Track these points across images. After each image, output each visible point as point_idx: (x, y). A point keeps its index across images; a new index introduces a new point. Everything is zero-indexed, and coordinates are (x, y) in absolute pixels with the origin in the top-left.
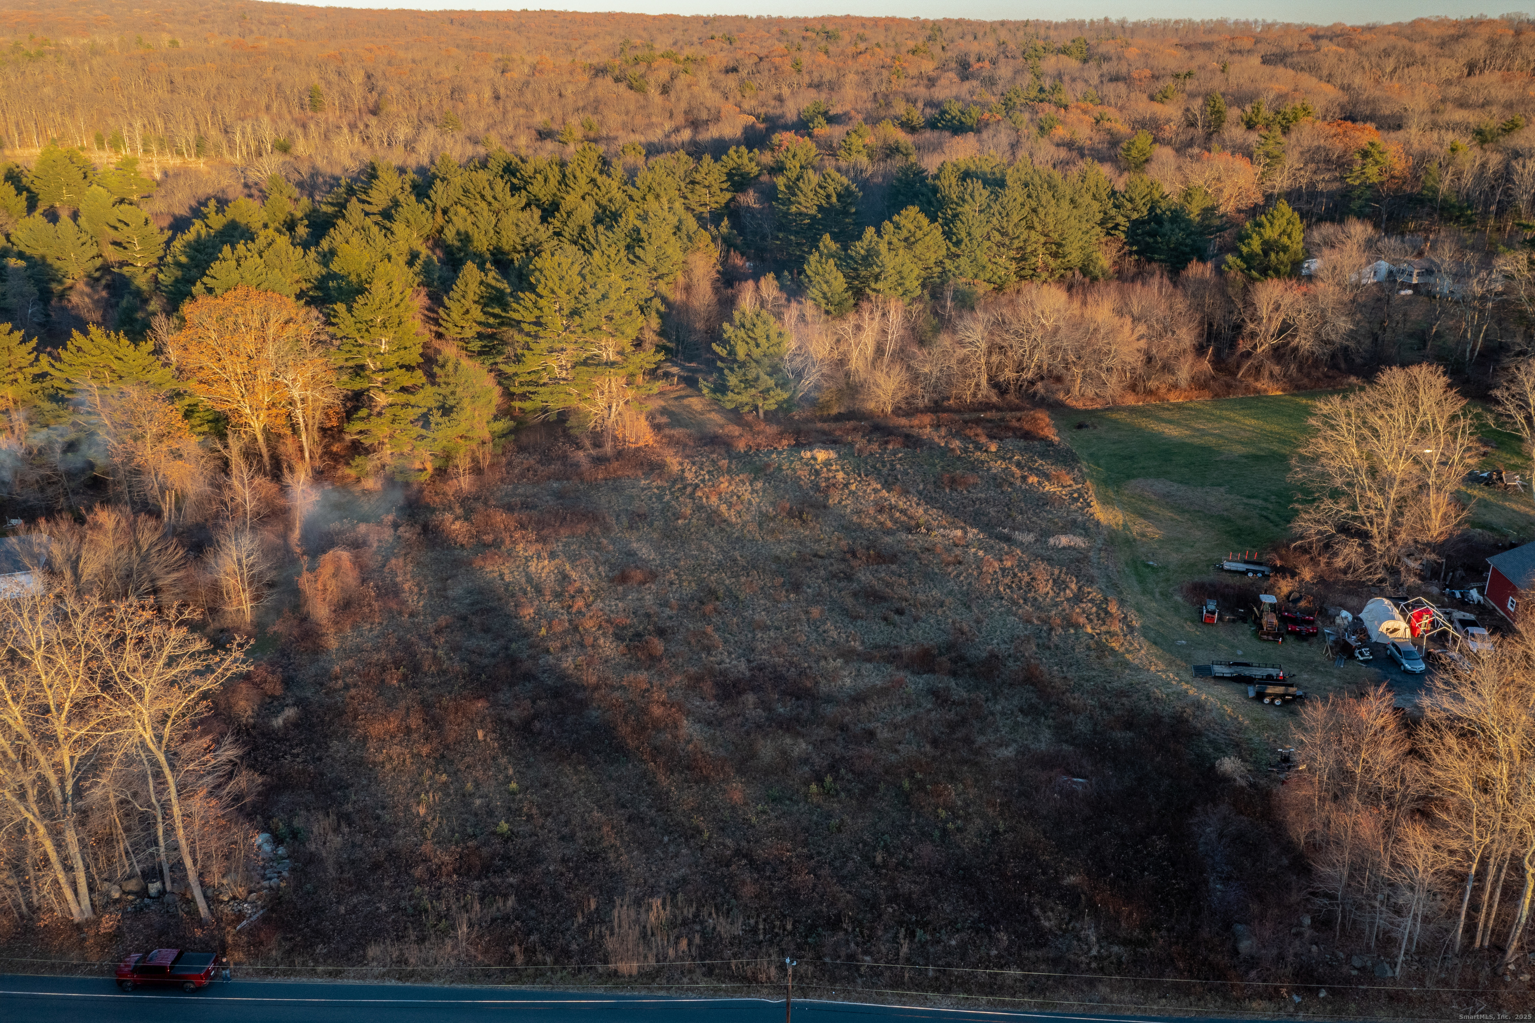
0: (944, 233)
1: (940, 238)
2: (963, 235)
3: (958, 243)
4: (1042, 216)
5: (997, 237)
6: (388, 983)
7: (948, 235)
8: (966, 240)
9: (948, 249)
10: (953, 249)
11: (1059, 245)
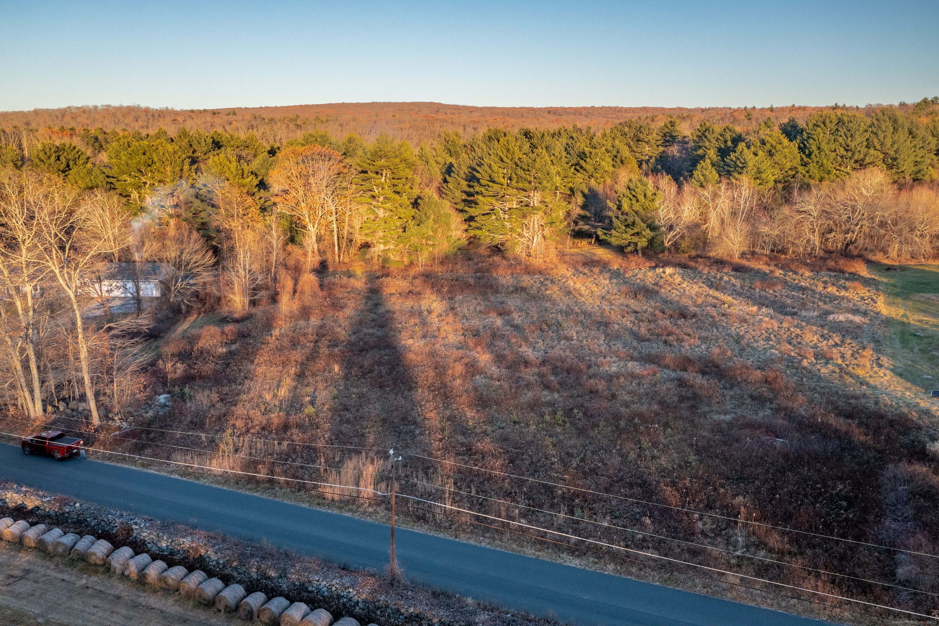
0: (799, 148)
1: (796, 151)
2: (814, 148)
3: (809, 156)
4: (881, 137)
5: (842, 151)
6: (173, 476)
7: (802, 149)
8: (816, 152)
9: (802, 159)
10: (806, 159)
11: (895, 159)
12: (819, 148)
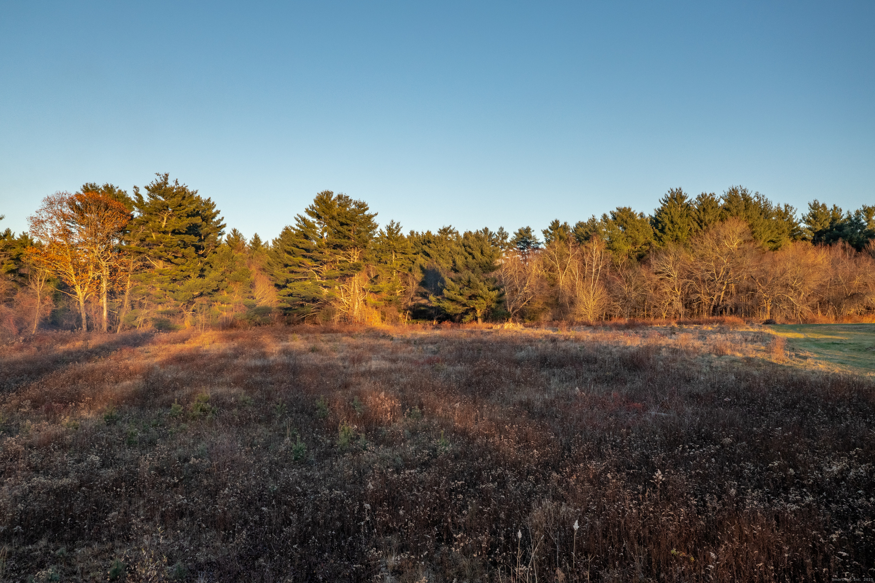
1: (649, 225)
3: (662, 230)
7: (654, 224)
12: (672, 222)
